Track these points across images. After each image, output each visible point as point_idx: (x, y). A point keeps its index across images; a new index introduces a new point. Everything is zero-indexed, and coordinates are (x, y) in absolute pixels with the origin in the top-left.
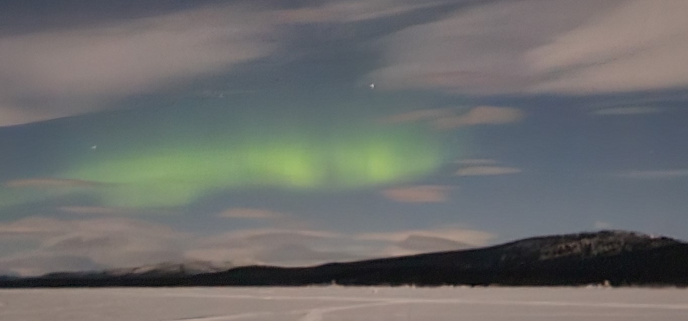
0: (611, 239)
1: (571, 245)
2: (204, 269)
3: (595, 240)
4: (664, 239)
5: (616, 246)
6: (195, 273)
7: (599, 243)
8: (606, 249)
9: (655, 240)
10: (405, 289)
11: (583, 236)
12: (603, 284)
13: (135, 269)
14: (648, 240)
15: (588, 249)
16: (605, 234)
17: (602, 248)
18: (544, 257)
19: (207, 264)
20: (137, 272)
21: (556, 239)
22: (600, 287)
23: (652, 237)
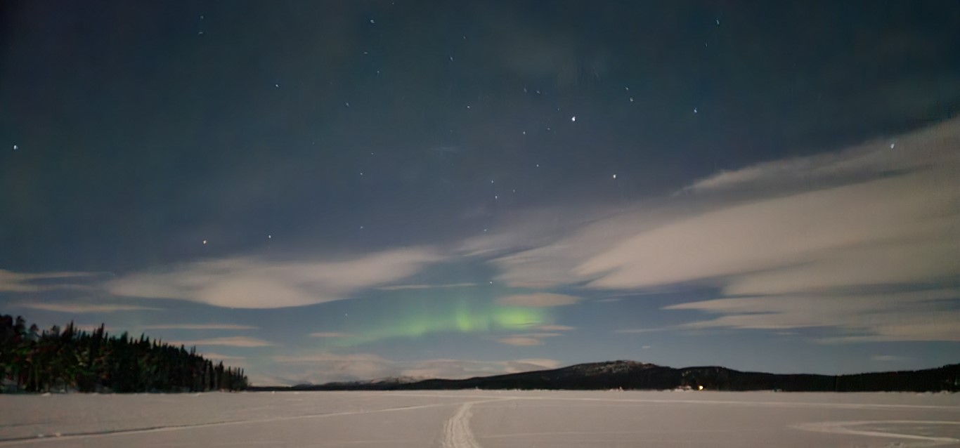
0: (623, 365)
1: (602, 368)
2: (408, 381)
3: (614, 365)
4: (650, 364)
5: (625, 369)
6: (404, 383)
7: (616, 367)
8: (620, 370)
9: (646, 365)
10: (515, 391)
11: (608, 363)
12: (619, 388)
13: (372, 380)
14: (641, 365)
15: (610, 370)
16: (619, 362)
17: (617, 369)
18: (587, 375)
19: (411, 378)
20: (373, 382)
21: (594, 365)
22: (617, 390)
23: (644, 363)
